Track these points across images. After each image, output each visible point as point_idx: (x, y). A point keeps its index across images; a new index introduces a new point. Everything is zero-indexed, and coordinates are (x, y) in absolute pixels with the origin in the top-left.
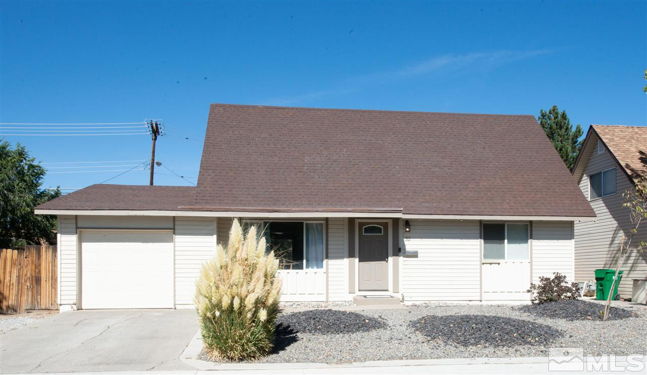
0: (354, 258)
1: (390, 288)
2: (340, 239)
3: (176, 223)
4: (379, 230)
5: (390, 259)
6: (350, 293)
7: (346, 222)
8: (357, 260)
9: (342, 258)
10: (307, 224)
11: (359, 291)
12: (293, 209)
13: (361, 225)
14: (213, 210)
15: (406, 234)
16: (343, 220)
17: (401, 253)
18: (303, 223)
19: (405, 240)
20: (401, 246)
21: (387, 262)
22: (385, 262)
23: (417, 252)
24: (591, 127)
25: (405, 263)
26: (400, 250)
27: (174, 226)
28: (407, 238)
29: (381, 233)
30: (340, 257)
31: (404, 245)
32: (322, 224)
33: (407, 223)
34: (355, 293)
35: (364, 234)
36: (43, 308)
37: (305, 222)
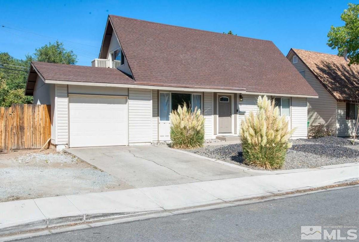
0: (216, 115)
1: (233, 131)
2: (209, 104)
3: (130, 92)
4: (227, 100)
5: (233, 116)
6: (214, 135)
7: (213, 95)
8: (218, 116)
9: (211, 115)
10: (193, 95)
11: (219, 133)
12: (195, 86)
13: (219, 96)
14: (155, 85)
15: (241, 102)
16: (211, 94)
17: (238, 113)
18: (191, 94)
19: (239, 105)
20: (238, 109)
21: (231, 117)
22: (230, 117)
23: (245, 112)
24: (291, 49)
25: (240, 118)
26: (237, 111)
27: (128, 94)
28: (240, 104)
29: (228, 101)
30: (209, 114)
31: (239, 108)
32: (201, 95)
33: (241, 96)
34: (216, 134)
35: (220, 102)
36: (26, 148)
37: (192, 94)
